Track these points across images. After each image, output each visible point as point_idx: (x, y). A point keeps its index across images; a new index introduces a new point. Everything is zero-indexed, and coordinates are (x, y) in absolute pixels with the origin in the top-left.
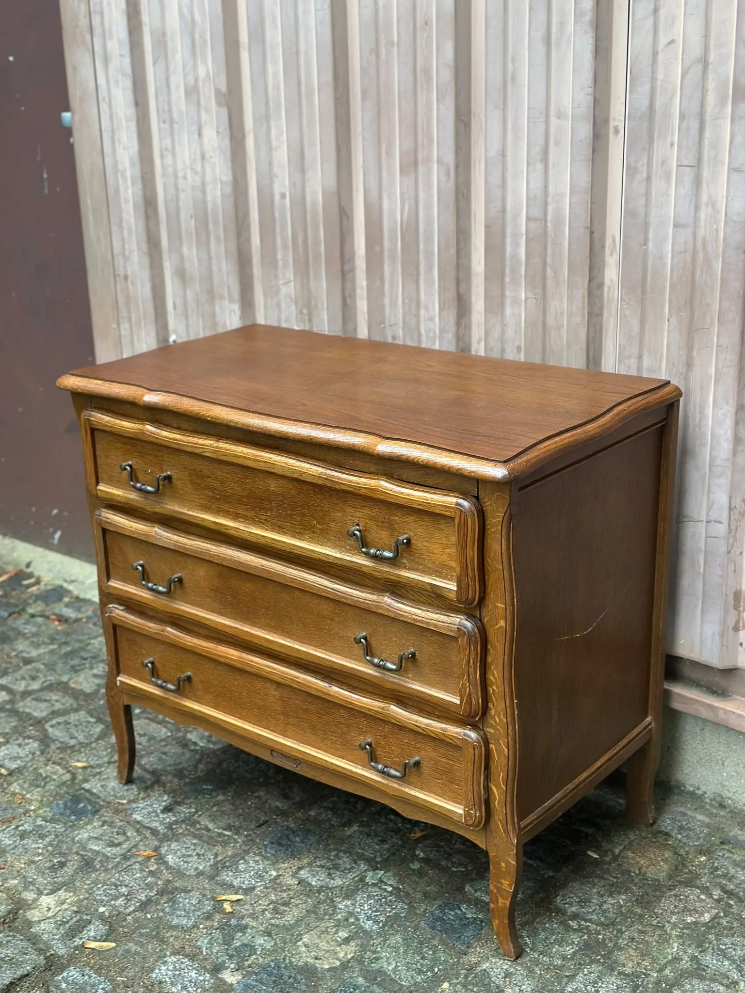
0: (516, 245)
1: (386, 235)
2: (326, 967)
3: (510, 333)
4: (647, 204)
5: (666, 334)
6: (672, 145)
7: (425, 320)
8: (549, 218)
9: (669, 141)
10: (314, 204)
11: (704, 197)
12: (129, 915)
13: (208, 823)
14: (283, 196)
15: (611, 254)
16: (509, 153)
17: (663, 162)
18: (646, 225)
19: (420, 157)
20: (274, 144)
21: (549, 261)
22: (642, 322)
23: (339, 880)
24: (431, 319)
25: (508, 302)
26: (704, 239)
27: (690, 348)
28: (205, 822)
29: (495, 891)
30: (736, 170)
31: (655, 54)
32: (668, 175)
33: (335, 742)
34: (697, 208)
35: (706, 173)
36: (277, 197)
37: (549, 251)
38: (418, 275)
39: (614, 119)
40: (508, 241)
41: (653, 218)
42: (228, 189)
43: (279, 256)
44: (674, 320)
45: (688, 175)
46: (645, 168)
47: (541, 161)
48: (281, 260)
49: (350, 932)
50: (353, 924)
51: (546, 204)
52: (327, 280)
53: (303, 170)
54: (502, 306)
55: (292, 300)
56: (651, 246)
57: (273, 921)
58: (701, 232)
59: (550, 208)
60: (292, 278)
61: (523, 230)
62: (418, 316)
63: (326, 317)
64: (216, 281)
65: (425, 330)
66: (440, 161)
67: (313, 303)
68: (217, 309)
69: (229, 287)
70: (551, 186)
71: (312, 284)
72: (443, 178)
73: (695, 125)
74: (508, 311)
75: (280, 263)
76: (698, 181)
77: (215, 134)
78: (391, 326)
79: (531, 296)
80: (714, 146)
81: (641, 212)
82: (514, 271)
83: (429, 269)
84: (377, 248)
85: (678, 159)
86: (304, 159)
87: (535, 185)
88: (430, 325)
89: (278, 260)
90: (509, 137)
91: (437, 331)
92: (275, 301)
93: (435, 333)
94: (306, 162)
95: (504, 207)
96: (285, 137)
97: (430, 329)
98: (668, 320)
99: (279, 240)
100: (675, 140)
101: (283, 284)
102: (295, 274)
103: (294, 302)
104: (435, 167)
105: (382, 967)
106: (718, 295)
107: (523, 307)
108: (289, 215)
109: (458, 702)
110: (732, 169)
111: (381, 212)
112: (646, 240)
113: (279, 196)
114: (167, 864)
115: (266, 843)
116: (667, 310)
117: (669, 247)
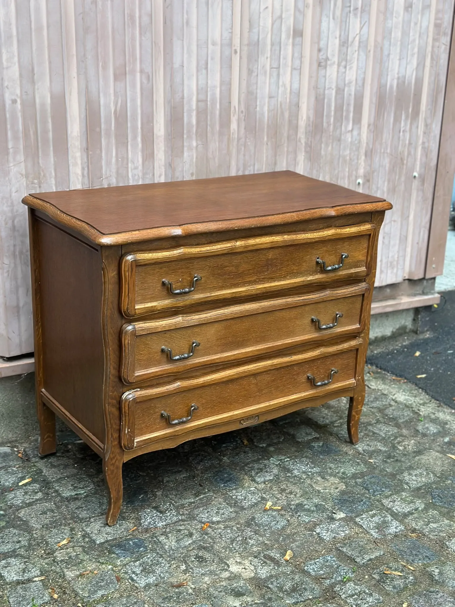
0: (190, 116)
1: (103, 120)
2: (344, 487)
3: (187, 166)
4: (257, 89)
5: (265, 151)
6: (267, 58)
7: (132, 170)
8: (208, 100)
9: (266, 56)
10: (43, 105)
11: (281, 83)
13: (187, 501)
14: (14, 102)
15: (234, 116)
16: (185, 64)
17: (263, 67)
18: (256, 98)
19: (127, 69)
20: (5, 64)
21: (209, 123)
22: (255, 147)
24: (136, 168)
25: (185, 149)
26: (281, 103)
27: (276, 156)
30: (295, 69)
31: (260, 13)
32: (265, 72)
34: (278, 88)
35: (281, 71)
36: (8, 102)
37: (209, 117)
38: (127, 142)
39: (234, 46)
40: (185, 114)
41: (258, 95)
43: (10, 145)
44: (269, 143)
45: (275, 72)
46: (256, 70)
47: (205, 69)
48: (12, 148)
49: (318, 476)
51: (207, 91)
52: (54, 156)
53: (33, 82)
54: (183, 152)
55: (22, 175)
56: (258, 109)
57: (298, 496)
58: (279, 100)
59: (209, 94)
60: (23, 159)
61: (194, 107)
62: (127, 168)
63: (53, 182)
65: (132, 176)
66: (142, 71)
67: (42, 174)
70: (209, 82)
71: (40, 161)
72: (145, 81)
73: (278, 48)
74: (186, 154)
75: (11, 151)
76: (278, 75)
78: (107, 178)
79: (200, 143)
80: (285, 58)
81: (254, 91)
82: (189, 132)
83: (135, 138)
85: (270, 65)
86: (34, 74)
87: (202, 82)
88: (136, 172)
89: (9, 149)
90: (185, 56)
91: (140, 174)
92: (7, 179)
93: (139, 176)
94: (36, 77)
95: (183, 95)
96: (16, 59)
97: (135, 175)
98: (267, 144)
99: (9, 134)
100: (269, 56)
101: (14, 165)
102: (26, 156)
103: (24, 177)
104: (138, 75)
105: (352, 473)
106: (286, 128)
107: (194, 151)
108: (19, 114)
109: (359, 326)
110: (293, 69)
111: (100, 105)
112: (256, 106)
113: (10, 102)
114: (220, 521)
115: (222, 486)
116: (265, 139)
117: (266, 108)
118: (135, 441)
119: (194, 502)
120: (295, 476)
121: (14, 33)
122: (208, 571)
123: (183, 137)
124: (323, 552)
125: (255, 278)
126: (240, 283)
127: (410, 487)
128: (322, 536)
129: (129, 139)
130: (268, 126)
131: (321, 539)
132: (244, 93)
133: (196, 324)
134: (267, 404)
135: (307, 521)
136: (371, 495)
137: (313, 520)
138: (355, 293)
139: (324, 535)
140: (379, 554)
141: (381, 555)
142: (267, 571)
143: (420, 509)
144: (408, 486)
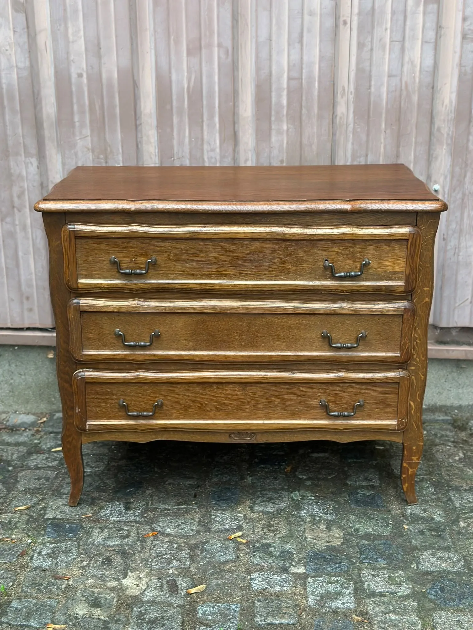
0: (279, 96)
1: (174, 97)
2: (339, 543)
3: (275, 152)
4: (371, 65)
5: (382, 140)
6: (386, 29)
7: (208, 152)
8: (304, 77)
9: (384, 27)
11: (406, 59)
12: (190, 568)
13: (163, 506)
14: (80, 75)
15: (342, 97)
16: (274, 38)
17: (380, 40)
18: (370, 76)
19: (203, 43)
20: (71, 38)
21: (304, 103)
22: (368, 135)
23: (282, 504)
24: (213, 150)
25: (274, 133)
26: (406, 83)
27: (398, 146)
28: (161, 506)
29: (407, 466)
30: (426, 42)
32: (383, 47)
33: (294, 410)
34: (402, 66)
35: (407, 44)
36: (74, 76)
37: (304, 98)
38: (203, 121)
39: (343, 16)
40: (274, 94)
41: (373, 73)
42: (25, 73)
43: (76, 118)
44: (388, 131)
45: (397, 46)
46: (370, 43)
47: (299, 43)
48: (78, 121)
49: (324, 524)
50: (320, 520)
51: (301, 68)
52: (121, 132)
53: (99, 57)
54: (270, 136)
55: (89, 149)
56: (373, 89)
57: (278, 536)
58: (404, 79)
59: (304, 71)
60: (89, 134)
61: (285, 86)
62: (202, 150)
63: (121, 159)
64: (10, 143)
65: (208, 158)
66: (220, 45)
67: (109, 149)
68: (12, 163)
69: (25, 146)
70: (305, 58)
71: (107, 136)
72: (223, 56)
73: (401, 18)
74: (274, 139)
75: (77, 124)
76: (403, 50)
77: (12, 33)
78: (179, 158)
79: (292, 127)
80: (413, 29)
81: (368, 68)
82: (278, 113)
83: (211, 117)
84: (168, 107)
85: (391, 38)
86: (100, 48)
87: (295, 57)
88: (212, 154)
89: (75, 122)
90: (274, 28)
91: (218, 157)
92: (73, 151)
93: (216, 159)
94: (102, 50)
95: (271, 72)
96: (82, 33)
97: (212, 157)
98: (385, 132)
99: (75, 107)
100: (389, 25)
101: (80, 139)
102: (92, 131)
103: (90, 151)
104: (216, 49)
105: (366, 532)
106: (415, 114)
107: (285, 135)
108: (86, 89)
109: (399, 355)
110: (424, 42)
111: (171, 81)
112: (370, 86)
113: (76, 76)
114: (172, 534)
115: (214, 503)
116: (383, 126)
117: (384, 89)
118: (88, 423)
119: (169, 510)
120: (300, 517)
121: (80, 7)
122: (101, 574)
123: (270, 119)
124: (235, 599)
125: (234, 272)
126: (213, 274)
127: (418, 567)
128: (252, 583)
129: (205, 119)
130: (387, 111)
131: (249, 586)
132: (353, 70)
133: (155, 311)
134: (261, 422)
135: (256, 563)
136: (359, 561)
137: (263, 564)
138: (387, 311)
139: (255, 582)
140: (287, 621)
141: (289, 624)
142: (155, 595)
143: (399, 594)
144: (417, 565)
